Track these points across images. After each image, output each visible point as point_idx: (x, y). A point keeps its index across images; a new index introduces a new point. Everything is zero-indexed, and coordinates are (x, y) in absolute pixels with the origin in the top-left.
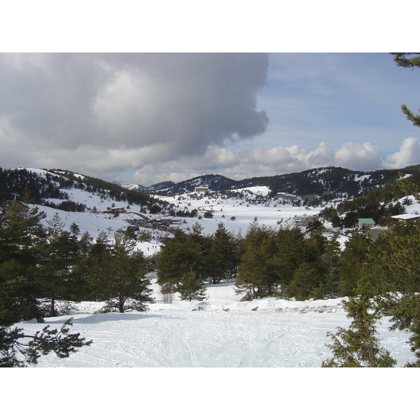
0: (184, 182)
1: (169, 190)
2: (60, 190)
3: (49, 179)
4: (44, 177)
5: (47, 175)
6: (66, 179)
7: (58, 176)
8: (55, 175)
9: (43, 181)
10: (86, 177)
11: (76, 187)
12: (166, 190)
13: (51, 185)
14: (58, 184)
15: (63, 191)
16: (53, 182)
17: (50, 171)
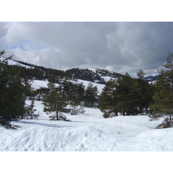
0: (157, 76)
1: (151, 79)
2: (101, 77)
3: (97, 73)
4: (95, 72)
5: (96, 71)
6: (104, 73)
7: (101, 71)
8: (99, 71)
9: (94, 73)
10: (114, 73)
11: (108, 76)
12: (150, 79)
13: (97, 75)
14: (100, 75)
15: (102, 77)
16: (98, 74)
17: (98, 70)
